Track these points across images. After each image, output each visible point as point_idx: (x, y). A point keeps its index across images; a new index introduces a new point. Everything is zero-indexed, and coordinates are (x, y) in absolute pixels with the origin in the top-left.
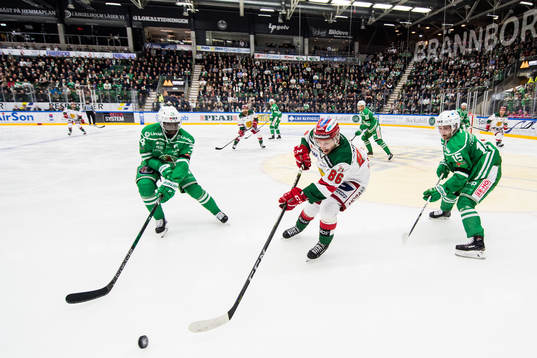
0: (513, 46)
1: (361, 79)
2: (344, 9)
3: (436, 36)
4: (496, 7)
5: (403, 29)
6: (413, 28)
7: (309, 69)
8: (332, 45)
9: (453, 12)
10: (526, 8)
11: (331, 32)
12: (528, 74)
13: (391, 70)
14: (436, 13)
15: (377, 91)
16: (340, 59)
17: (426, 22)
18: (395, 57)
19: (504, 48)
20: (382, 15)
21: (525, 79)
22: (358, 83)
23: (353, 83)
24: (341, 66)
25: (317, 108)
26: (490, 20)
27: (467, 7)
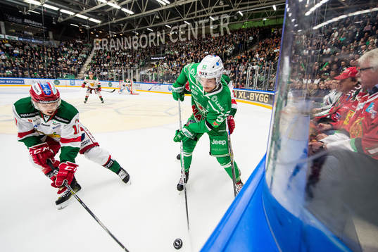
0: (146, 49)
1: (57, 57)
2: (36, 7)
3: (106, 37)
4: (136, 28)
5: (84, 29)
6: (92, 30)
7: (8, 45)
8: (28, 30)
9: (114, 26)
10: (150, 32)
11: (26, 21)
12: (154, 63)
13: (79, 53)
14: (105, 24)
15: (71, 66)
16: (37, 41)
17: (99, 28)
18: (82, 46)
19: (143, 49)
20: (68, 18)
21: (153, 65)
22: (56, 59)
23: (51, 58)
24: (39, 46)
25: (20, 74)
26: (134, 34)
27: (122, 25)
